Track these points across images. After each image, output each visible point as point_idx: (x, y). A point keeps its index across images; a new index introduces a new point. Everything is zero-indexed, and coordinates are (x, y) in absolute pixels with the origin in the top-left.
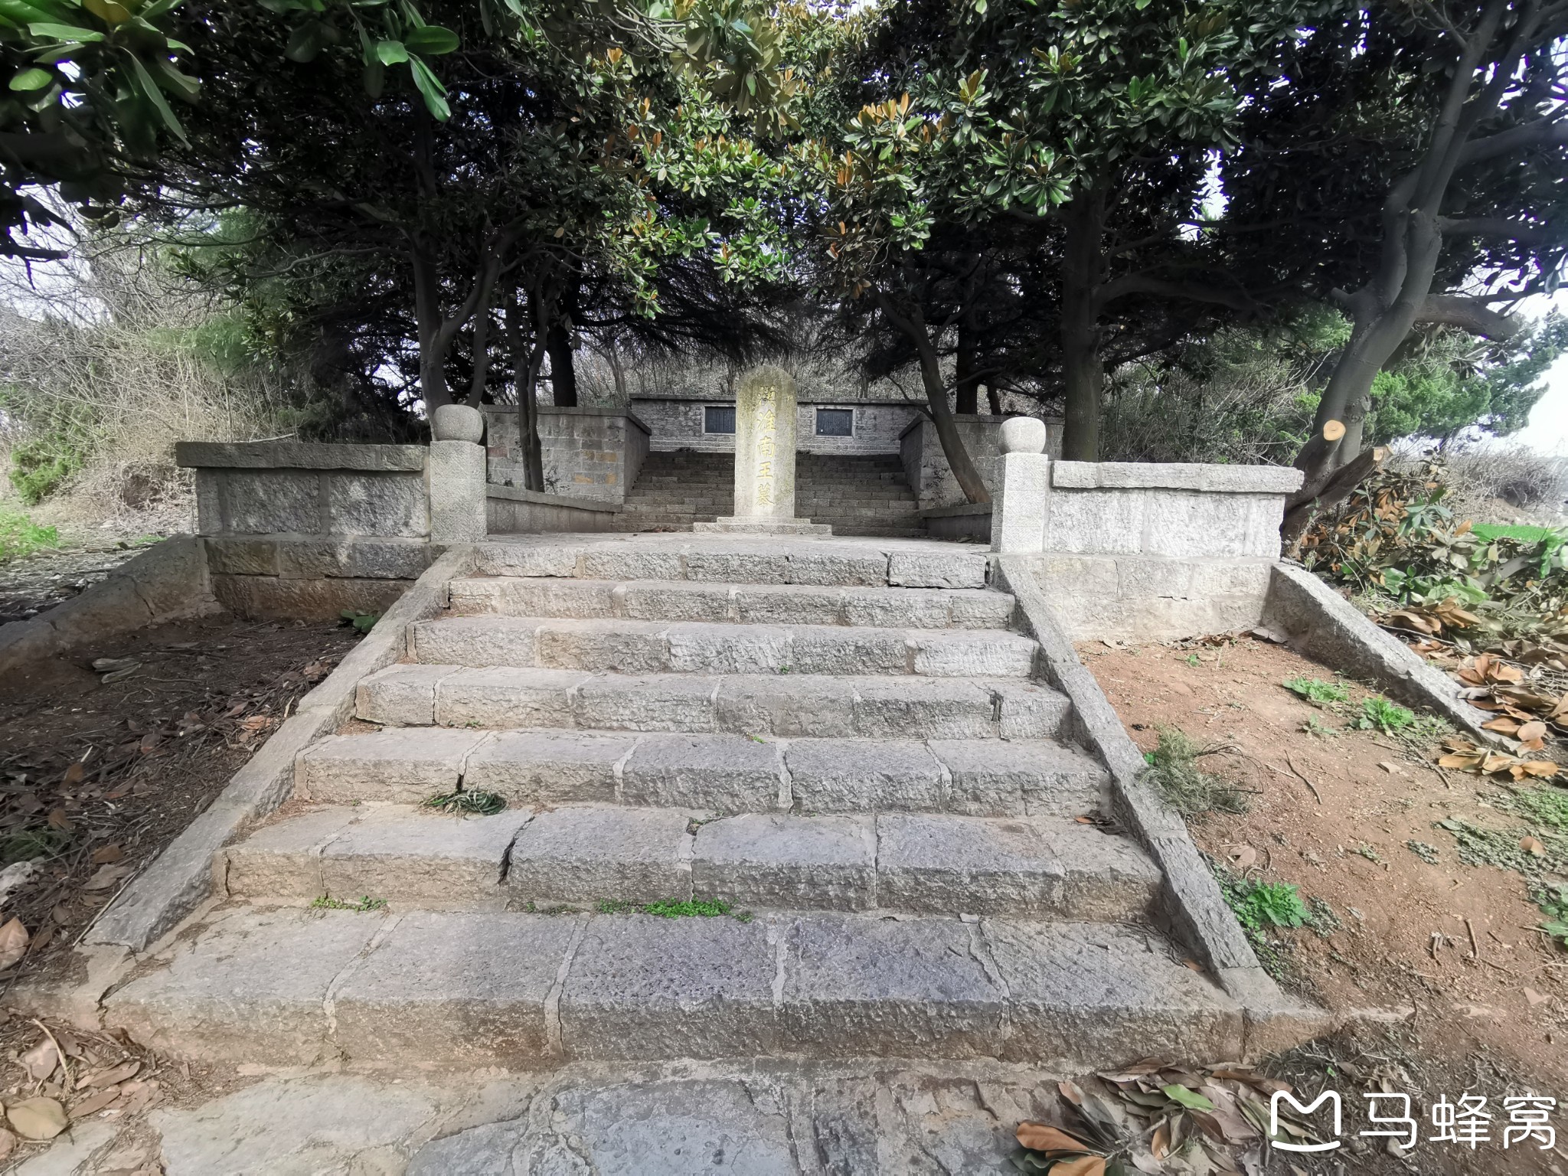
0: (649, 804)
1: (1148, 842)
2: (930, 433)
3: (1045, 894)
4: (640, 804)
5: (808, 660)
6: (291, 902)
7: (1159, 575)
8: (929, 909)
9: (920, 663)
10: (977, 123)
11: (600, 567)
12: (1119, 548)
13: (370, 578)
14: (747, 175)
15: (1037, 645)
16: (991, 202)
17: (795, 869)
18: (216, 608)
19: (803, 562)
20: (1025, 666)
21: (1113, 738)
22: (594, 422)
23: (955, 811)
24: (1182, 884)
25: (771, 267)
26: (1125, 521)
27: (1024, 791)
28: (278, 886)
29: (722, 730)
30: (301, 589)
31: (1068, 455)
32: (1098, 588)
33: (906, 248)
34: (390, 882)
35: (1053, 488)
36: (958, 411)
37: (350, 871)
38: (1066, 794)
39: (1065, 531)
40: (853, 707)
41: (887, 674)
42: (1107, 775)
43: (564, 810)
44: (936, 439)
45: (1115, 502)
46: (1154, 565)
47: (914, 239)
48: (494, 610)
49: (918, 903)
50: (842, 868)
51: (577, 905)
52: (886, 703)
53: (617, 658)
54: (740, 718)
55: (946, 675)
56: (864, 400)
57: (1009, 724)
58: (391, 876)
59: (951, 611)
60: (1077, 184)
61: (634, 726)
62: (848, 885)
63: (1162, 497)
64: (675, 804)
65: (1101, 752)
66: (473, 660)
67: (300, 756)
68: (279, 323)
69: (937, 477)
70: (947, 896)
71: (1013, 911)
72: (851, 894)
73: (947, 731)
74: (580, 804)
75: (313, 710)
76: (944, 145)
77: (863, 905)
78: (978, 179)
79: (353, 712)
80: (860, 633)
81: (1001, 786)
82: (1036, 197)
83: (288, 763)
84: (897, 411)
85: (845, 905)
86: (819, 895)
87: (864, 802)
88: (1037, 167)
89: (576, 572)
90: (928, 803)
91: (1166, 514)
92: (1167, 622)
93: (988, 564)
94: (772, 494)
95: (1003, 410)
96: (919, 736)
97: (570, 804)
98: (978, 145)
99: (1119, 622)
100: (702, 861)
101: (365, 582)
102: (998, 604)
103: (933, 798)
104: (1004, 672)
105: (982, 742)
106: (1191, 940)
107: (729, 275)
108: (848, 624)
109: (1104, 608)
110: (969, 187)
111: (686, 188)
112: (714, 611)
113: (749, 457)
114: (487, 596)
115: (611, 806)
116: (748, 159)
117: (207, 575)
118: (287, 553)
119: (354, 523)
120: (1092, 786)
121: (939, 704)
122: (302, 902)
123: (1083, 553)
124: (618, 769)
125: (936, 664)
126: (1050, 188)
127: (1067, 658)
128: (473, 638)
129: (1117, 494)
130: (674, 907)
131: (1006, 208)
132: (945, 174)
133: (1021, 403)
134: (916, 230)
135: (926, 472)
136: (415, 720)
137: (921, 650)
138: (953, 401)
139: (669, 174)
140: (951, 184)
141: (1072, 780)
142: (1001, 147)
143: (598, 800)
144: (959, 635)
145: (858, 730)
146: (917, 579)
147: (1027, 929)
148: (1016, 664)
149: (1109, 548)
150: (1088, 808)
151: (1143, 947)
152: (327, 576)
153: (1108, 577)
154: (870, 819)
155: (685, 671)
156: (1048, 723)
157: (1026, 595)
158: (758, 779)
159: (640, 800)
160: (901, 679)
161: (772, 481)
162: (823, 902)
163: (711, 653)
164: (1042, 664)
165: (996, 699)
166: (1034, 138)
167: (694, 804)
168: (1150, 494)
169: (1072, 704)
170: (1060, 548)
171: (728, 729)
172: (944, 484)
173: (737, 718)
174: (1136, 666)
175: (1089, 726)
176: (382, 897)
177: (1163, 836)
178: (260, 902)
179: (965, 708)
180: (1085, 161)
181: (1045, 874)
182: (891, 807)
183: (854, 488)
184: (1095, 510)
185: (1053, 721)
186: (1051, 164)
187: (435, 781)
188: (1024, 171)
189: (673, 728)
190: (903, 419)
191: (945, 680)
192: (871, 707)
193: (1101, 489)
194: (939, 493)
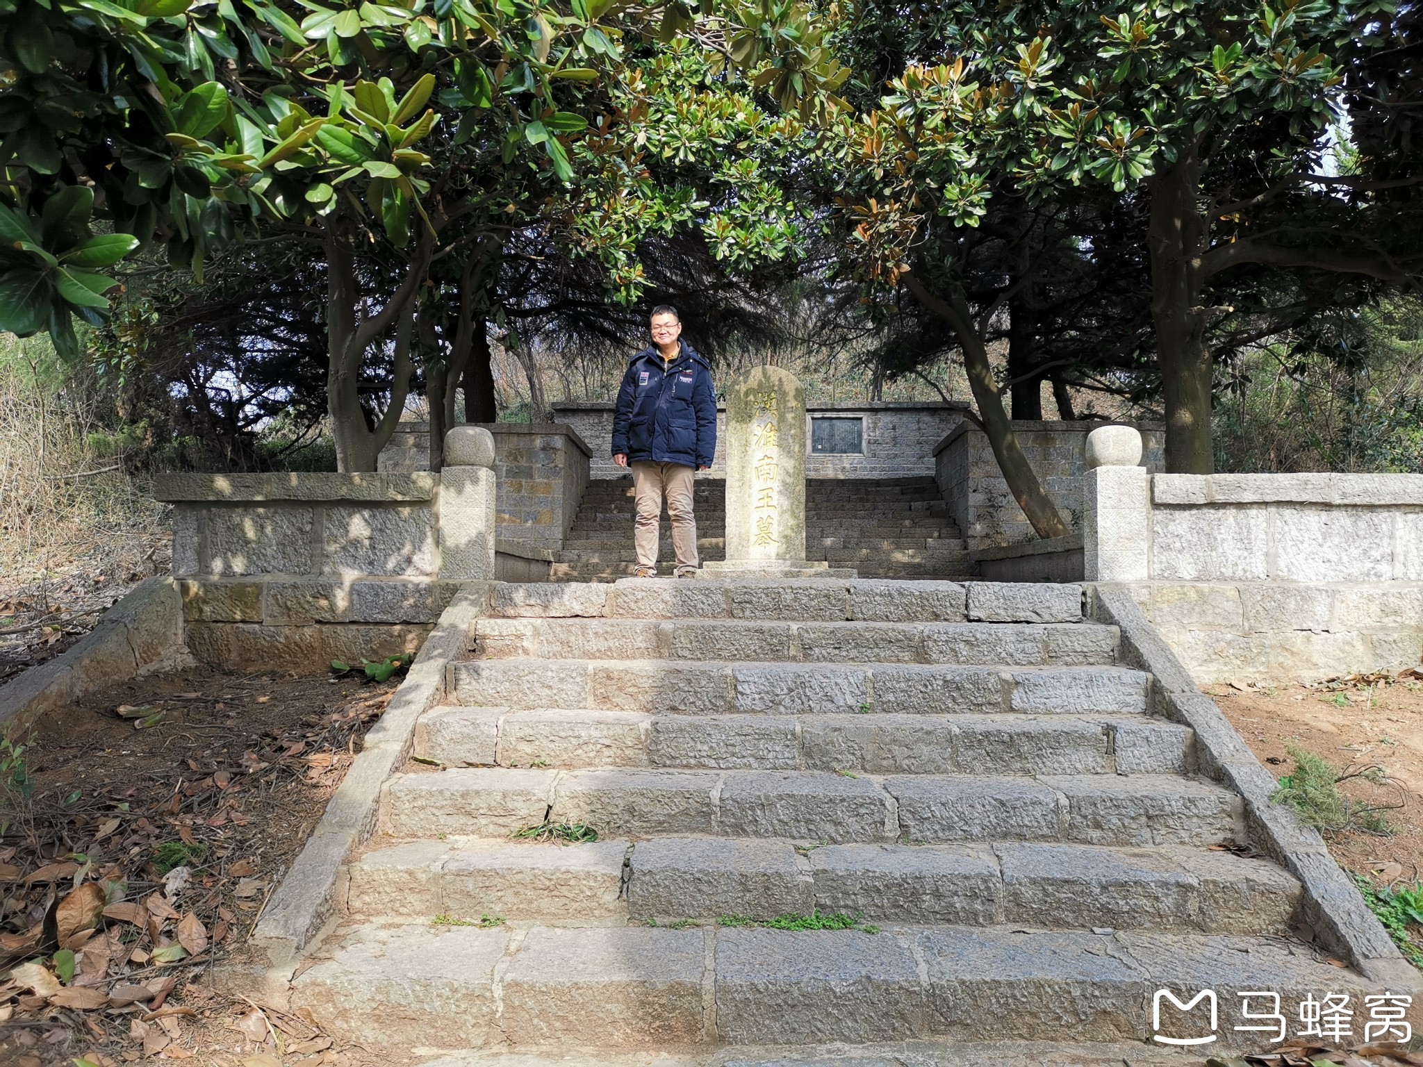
0: (748, 835)
1: (1285, 857)
2: (979, 448)
3: (1180, 907)
4: (738, 835)
5: (891, 697)
6: (410, 920)
7: (1292, 605)
8: (1058, 923)
9: (1017, 698)
10: (1041, 93)
11: (633, 605)
12: (1240, 573)
13: (367, 623)
14: (741, 135)
15: (1150, 676)
16: (1059, 177)
17: (919, 878)
18: (191, 661)
19: (866, 594)
20: (1138, 700)
21: (1242, 765)
22: (522, 443)
23: (1076, 840)
24: (1322, 891)
25: (772, 243)
26: (1244, 541)
27: (1149, 818)
28: (398, 905)
29: (808, 767)
30: (287, 637)
31: (1172, 467)
32: (1219, 620)
33: (958, 224)
34: (510, 898)
35: (1156, 506)
36: (1015, 416)
37: (471, 887)
38: (1195, 820)
39: (1173, 554)
40: (951, 739)
41: (981, 711)
42: (1239, 798)
43: (660, 840)
44: (989, 454)
45: (1231, 520)
46: (1284, 591)
47: (970, 215)
48: (526, 652)
49: (1047, 917)
50: (967, 878)
51: (698, 921)
52: (987, 735)
53: (678, 697)
54: (827, 753)
55: (1048, 712)
56: (877, 404)
57: (1126, 757)
58: (510, 892)
59: (1045, 643)
60: (1158, 157)
61: (713, 763)
62: (975, 896)
63: (1288, 512)
64: (776, 834)
65: (1231, 779)
66: (518, 703)
67: (385, 787)
68: (140, 326)
69: (992, 507)
70: (1077, 909)
71: (1148, 925)
72: (978, 906)
73: (1056, 766)
74: (675, 835)
75: (382, 746)
76: (1001, 115)
77: (990, 919)
78: (1041, 152)
79: (411, 754)
80: (944, 668)
81: (1124, 811)
82: (1112, 171)
83: (375, 795)
84: (926, 418)
85: (973, 918)
86: (945, 908)
87: (976, 830)
88: (1111, 139)
89: (606, 611)
90: (1046, 831)
91: (1294, 533)
92: (1308, 660)
93: (1084, 594)
94: (776, 531)
95: (1076, 411)
96: (1026, 772)
97: (664, 835)
98: (1042, 118)
99: (1248, 661)
100: (825, 871)
101: (362, 628)
102: (1101, 637)
103: (1051, 825)
104: (1114, 707)
105: (1096, 777)
106: (1333, 941)
107: (722, 252)
108: (928, 662)
109: (1229, 643)
110: (1031, 160)
111: (668, 153)
112: (775, 649)
113: (743, 482)
114: (518, 637)
115: (706, 837)
116: (740, 117)
117: (181, 624)
118: (274, 596)
119: (350, 560)
120: (1224, 811)
121: (1045, 734)
122: (421, 920)
123: (1198, 579)
124: (715, 795)
125: (1036, 699)
126: (1126, 162)
127: (1186, 689)
128: (519, 677)
129: (1232, 512)
130: (796, 920)
131: (1077, 183)
132: (1002, 146)
133: (1105, 404)
134: (972, 204)
135: (975, 499)
136: (474, 760)
137: (1017, 683)
138: (1007, 400)
139: (649, 139)
140: (1011, 156)
141: (1200, 804)
142: (1067, 118)
143: (693, 830)
144: (1058, 669)
145: (958, 765)
146: (1002, 612)
147: (1163, 939)
148: (1128, 699)
149: (1229, 573)
150: (1220, 836)
151: (1286, 952)
152: (318, 622)
153: (1229, 606)
154: (986, 846)
155: (753, 711)
156: (1170, 756)
157: (1133, 625)
158: (862, 805)
159: (739, 830)
160: (998, 717)
161: (775, 513)
162: (949, 916)
163: (781, 690)
164: (1158, 698)
165: (1109, 730)
166: (1107, 108)
167: (795, 833)
168: (1273, 509)
169: (1195, 733)
170: (1169, 574)
171: (815, 766)
172: (1002, 515)
173: (825, 753)
174: (1271, 707)
175: (1215, 753)
176: (501, 916)
177: (1301, 850)
178: (382, 920)
179: (1075, 739)
180: (1167, 132)
181: (1178, 884)
182: (1005, 836)
183: (875, 522)
184: (1207, 529)
185: (1176, 753)
186: (1127, 136)
187: (524, 812)
188: (1096, 144)
189: (756, 765)
190: (938, 430)
191: (1047, 717)
192: (972, 739)
193: (1213, 505)
194: (995, 527)
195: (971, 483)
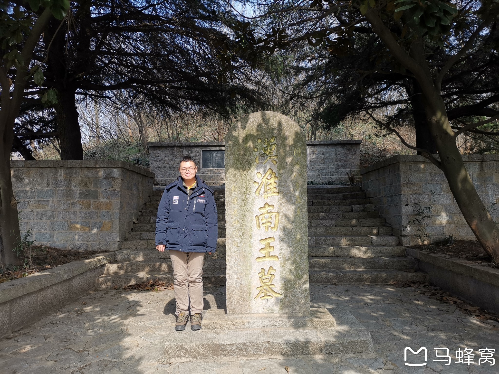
2: (408, 173)
22: (91, 174)
44: (415, 178)
56: (314, 142)
69: (418, 215)
94: (278, 282)
135: (407, 210)
161: (277, 264)
172: (426, 221)
194: (422, 230)
195: (403, 199)
